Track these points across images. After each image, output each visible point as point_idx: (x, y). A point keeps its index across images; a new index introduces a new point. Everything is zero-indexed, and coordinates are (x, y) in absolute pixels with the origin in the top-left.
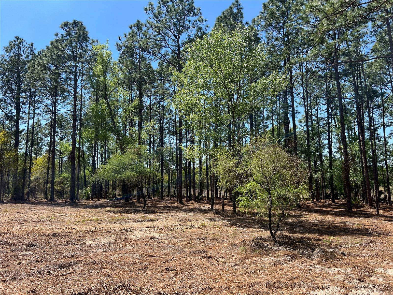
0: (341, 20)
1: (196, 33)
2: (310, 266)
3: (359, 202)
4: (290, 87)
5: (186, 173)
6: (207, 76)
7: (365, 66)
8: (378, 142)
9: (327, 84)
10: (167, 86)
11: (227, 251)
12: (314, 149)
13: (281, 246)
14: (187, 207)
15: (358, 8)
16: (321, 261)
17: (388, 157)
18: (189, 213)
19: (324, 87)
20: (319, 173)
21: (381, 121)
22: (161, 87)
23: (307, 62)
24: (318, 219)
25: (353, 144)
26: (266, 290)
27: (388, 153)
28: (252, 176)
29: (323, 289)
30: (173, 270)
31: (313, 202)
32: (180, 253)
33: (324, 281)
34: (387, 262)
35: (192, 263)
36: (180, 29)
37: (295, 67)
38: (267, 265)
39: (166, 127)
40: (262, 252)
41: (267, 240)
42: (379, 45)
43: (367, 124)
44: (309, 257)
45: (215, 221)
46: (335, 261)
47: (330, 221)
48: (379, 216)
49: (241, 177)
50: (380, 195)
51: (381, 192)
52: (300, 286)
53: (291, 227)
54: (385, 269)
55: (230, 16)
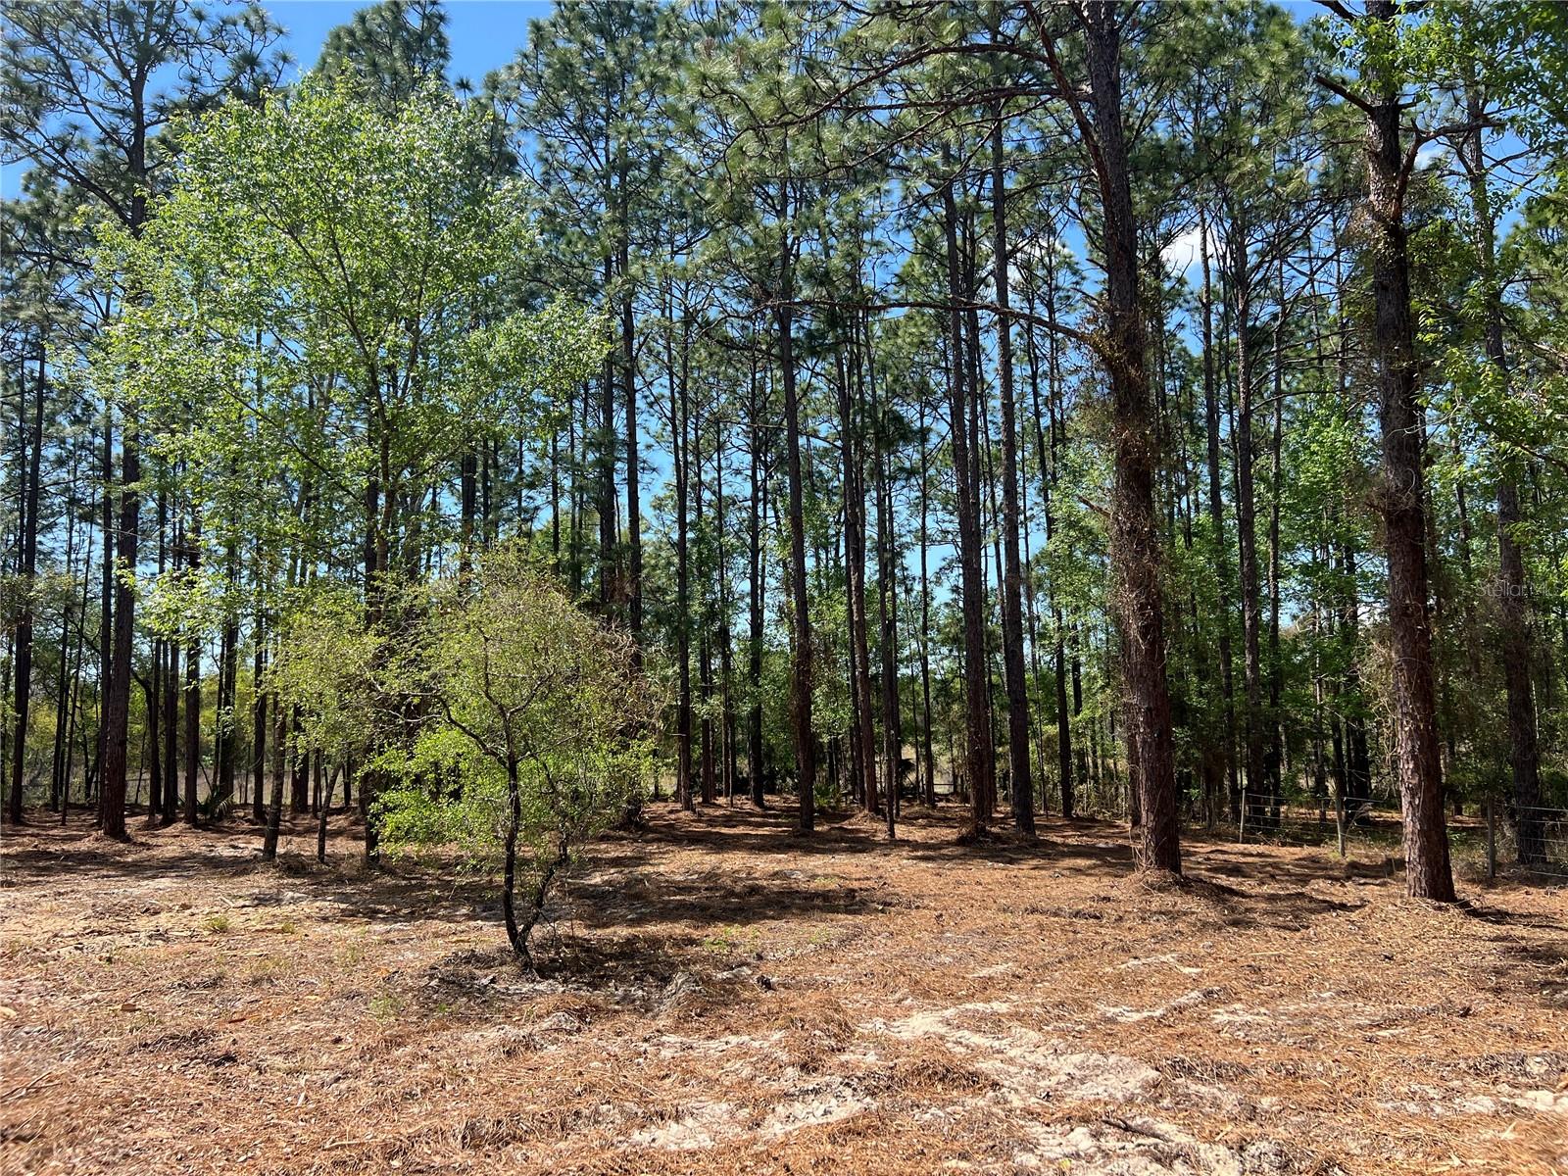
0: (801, 153)
1: (231, 74)
2: (646, 1040)
3: (839, 801)
4: (625, 369)
5: (151, 697)
6: (269, 268)
7: (877, 329)
8: (903, 595)
9: (754, 375)
10: (70, 290)
11: (315, 1024)
12: (703, 609)
13: (544, 977)
14: (145, 854)
15: (861, 122)
16: (686, 1019)
17: (930, 644)
18: (154, 877)
19: (745, 388)
20: (715, 700)
21: (916, 523)
22: (37, 289)
23: (688, 284)
24: (697, 868)
25: (829, 597)
26: (462, 1157)
27: (932, 634)
28: (445, 706)
29: (678, 1118)
30: (25, 1139)
31: (689, 806)
32: (77, 1057)
33: (687, 1089)
34: (898, 996)
35: (132, 1093)
36: (153, 41)
37: (642, 293)
38: (477, 1059)
39: (56, 483)
40: (468, 1009)
41: (494, 959)
42: (921, 264)
43: (871, 532)
44: (646, 1008)
45: (278, 902)
46: (733, 1014)
47: (737, 871)
48: (895, 843)
49: (397, 708)
50: (902, 775)
51: (907, 766)
52: (596, 1119)
53: (599, 905)
54: (889, 1018)
55: (393, 36)
